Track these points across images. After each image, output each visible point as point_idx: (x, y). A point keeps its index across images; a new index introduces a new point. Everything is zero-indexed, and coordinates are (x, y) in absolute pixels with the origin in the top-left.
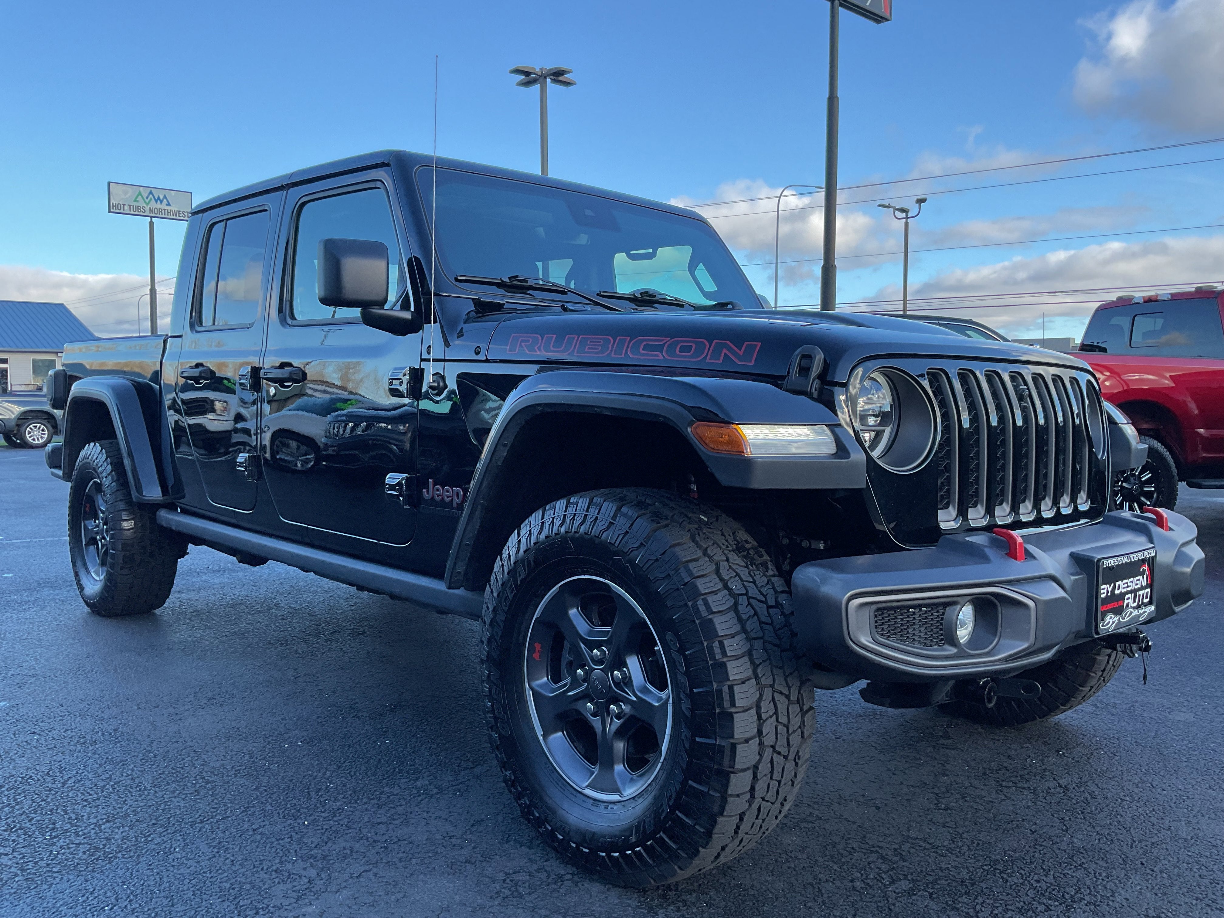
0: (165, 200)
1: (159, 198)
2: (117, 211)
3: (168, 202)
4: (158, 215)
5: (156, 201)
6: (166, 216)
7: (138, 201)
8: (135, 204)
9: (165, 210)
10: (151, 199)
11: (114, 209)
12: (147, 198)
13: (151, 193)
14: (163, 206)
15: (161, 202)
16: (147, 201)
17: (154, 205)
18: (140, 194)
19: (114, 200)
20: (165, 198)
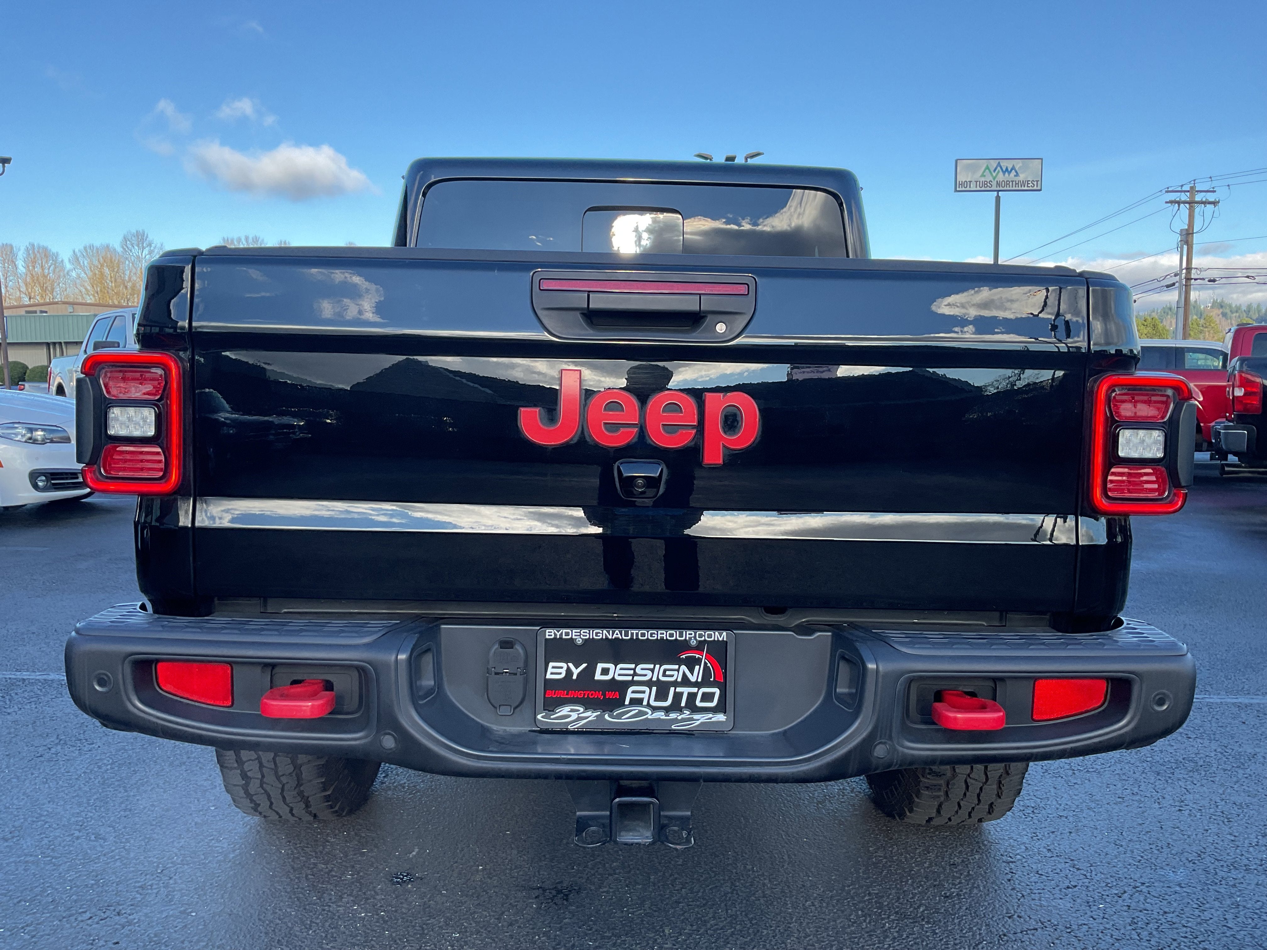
0: (1013, 171)
1: (1007, 169)
2: (963, 189)
3: (1016, 172)
4: (1005, 188)
5: (1004, 173)
6: (1014, 188)
7: (985, 176)
8: (982, 179)
9: (1012, 181)
10: (999, 171)
11: (960, 187)
12: (995, 171)
13: (999, 164)
14: (1012, 178)
15: (1010, 173)
16: (994, 174)
17: (1001, 177)
19: (961, 178)
20: (1013, 168)
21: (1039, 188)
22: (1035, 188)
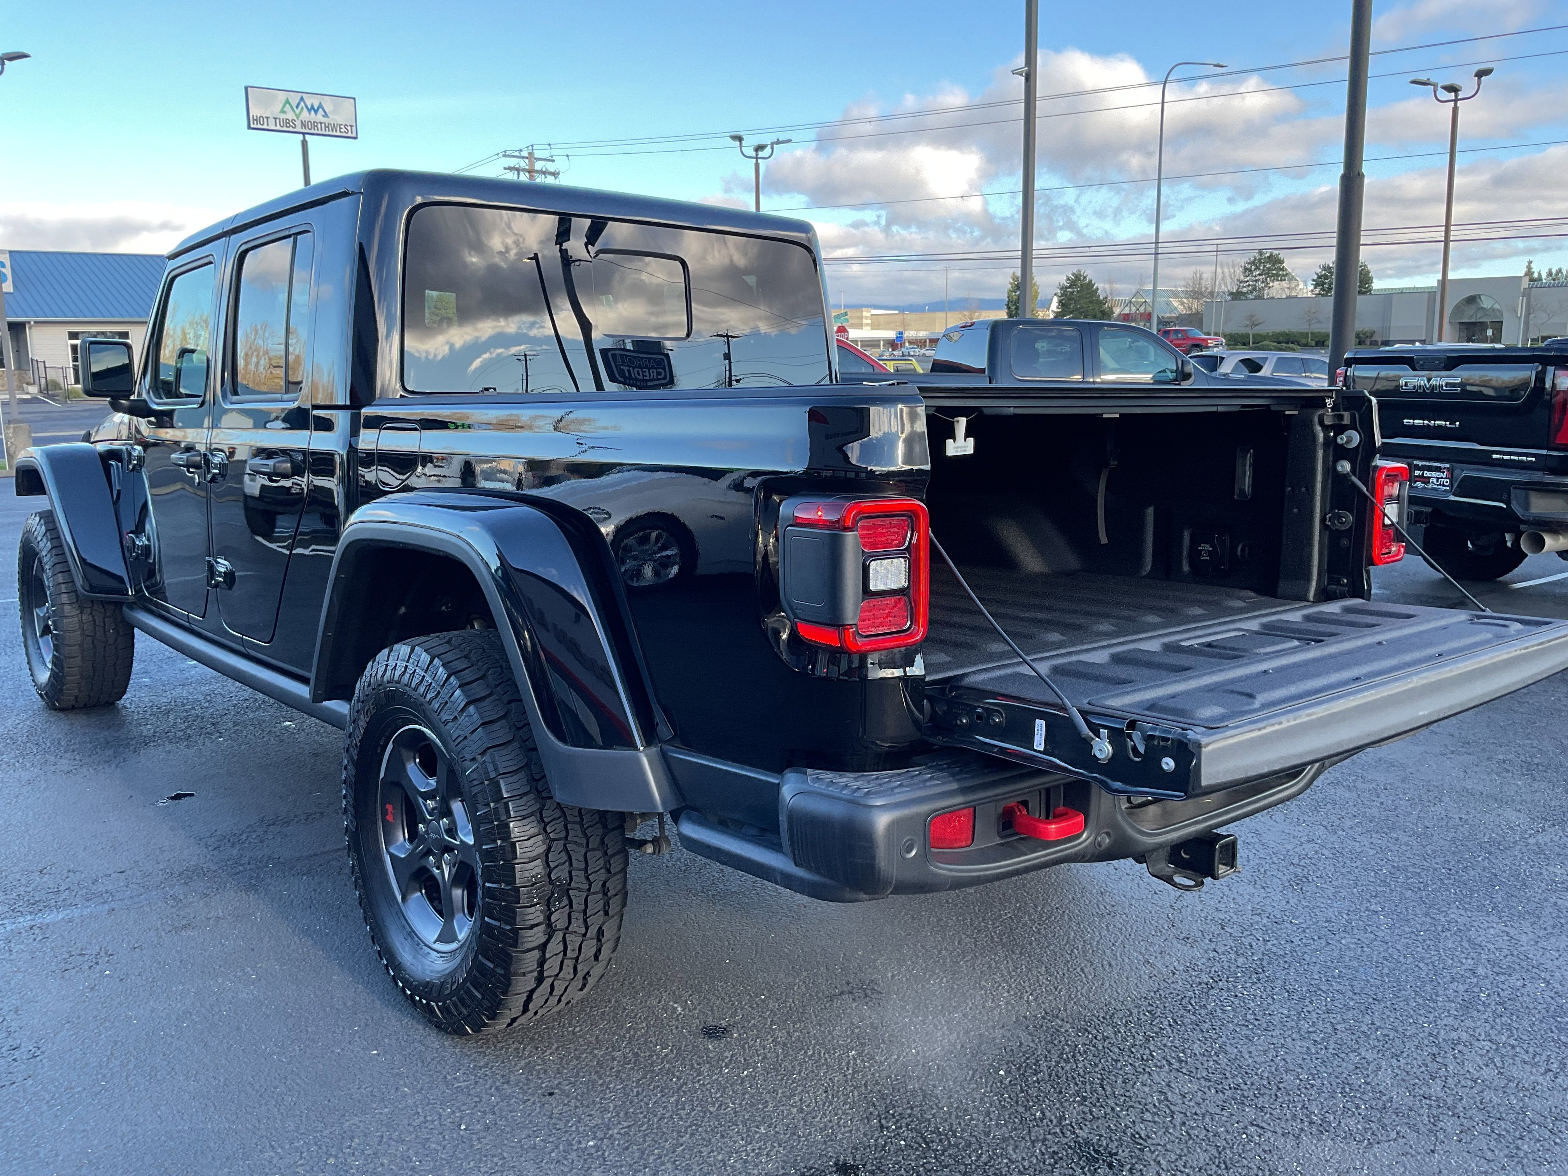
0: (321, 110)
1: (313, 106)
2: (260, 126)
3: (325, 112)
4: (312, 131)
5: (309, 111)
6: (323, 132)
7: (285, 112)
8: (282, 116)
9: (321, 123)
10: (302, 108)
11: (253, 124)
12: (297, 107)
13: (302, 99)
14: (320, 117)
16: (297, 111)
17: (305, 116)
18: (287, 102)
19: (255, 112)
20: (320, 106)
21: (354, 135)
22: (349, 134)
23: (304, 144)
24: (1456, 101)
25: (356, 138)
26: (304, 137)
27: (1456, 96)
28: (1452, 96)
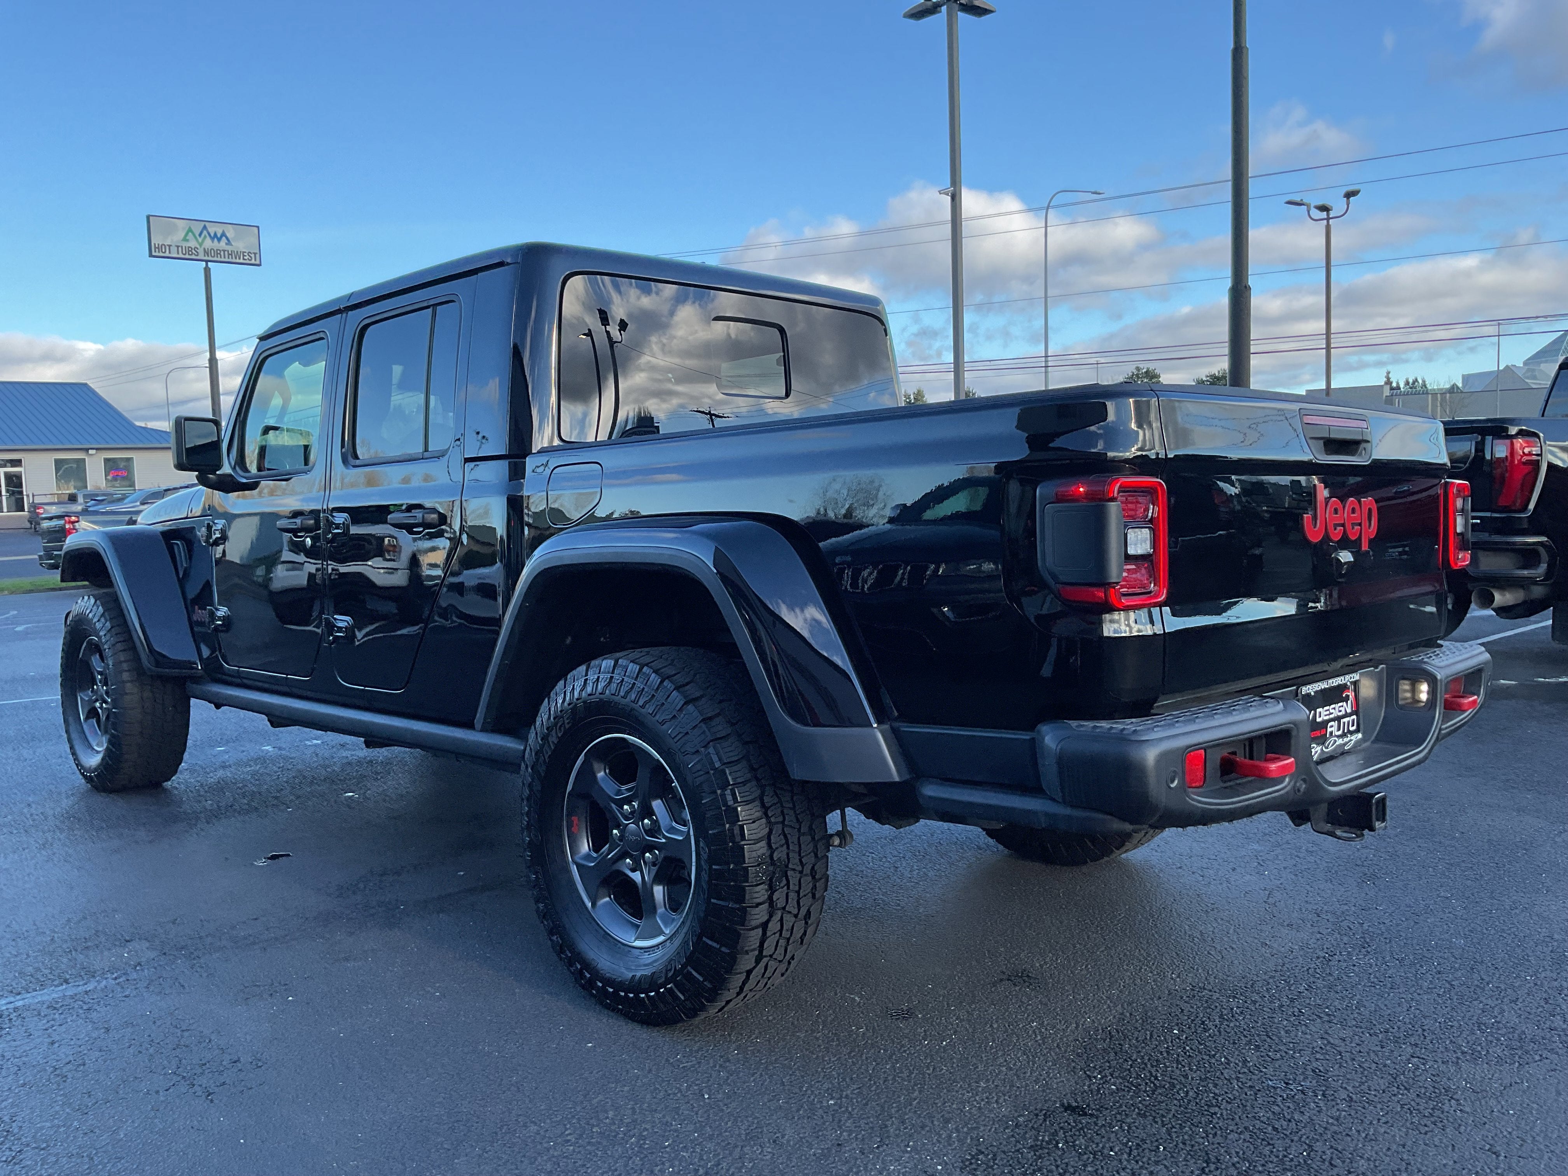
23: (207, 271)
24: (1328, 219)
25: (259, 265)
26: (207, 265)
27: (1328, 215)
28: (1324, 215)
